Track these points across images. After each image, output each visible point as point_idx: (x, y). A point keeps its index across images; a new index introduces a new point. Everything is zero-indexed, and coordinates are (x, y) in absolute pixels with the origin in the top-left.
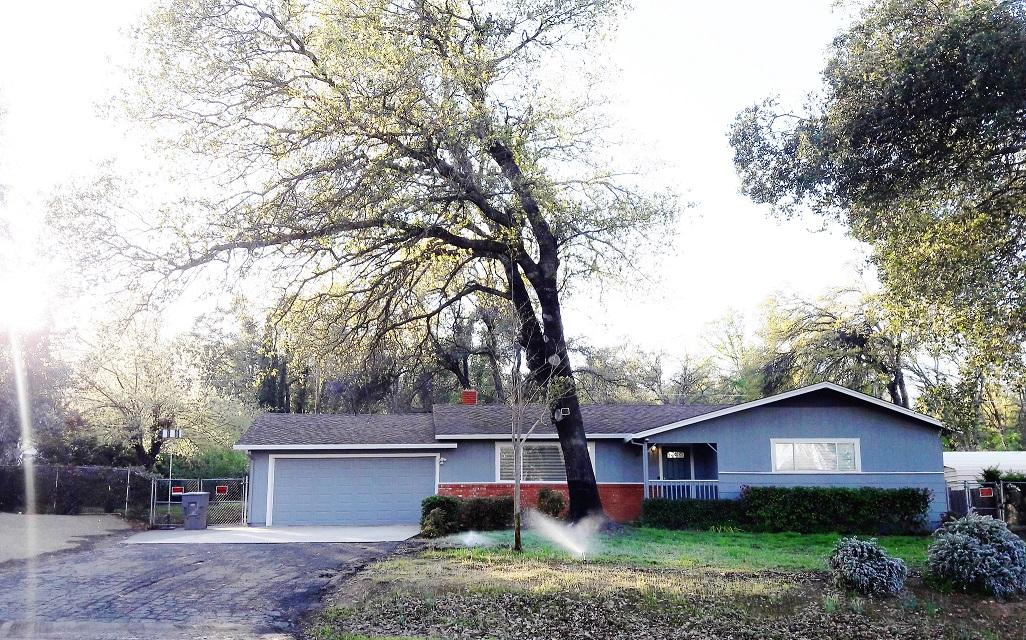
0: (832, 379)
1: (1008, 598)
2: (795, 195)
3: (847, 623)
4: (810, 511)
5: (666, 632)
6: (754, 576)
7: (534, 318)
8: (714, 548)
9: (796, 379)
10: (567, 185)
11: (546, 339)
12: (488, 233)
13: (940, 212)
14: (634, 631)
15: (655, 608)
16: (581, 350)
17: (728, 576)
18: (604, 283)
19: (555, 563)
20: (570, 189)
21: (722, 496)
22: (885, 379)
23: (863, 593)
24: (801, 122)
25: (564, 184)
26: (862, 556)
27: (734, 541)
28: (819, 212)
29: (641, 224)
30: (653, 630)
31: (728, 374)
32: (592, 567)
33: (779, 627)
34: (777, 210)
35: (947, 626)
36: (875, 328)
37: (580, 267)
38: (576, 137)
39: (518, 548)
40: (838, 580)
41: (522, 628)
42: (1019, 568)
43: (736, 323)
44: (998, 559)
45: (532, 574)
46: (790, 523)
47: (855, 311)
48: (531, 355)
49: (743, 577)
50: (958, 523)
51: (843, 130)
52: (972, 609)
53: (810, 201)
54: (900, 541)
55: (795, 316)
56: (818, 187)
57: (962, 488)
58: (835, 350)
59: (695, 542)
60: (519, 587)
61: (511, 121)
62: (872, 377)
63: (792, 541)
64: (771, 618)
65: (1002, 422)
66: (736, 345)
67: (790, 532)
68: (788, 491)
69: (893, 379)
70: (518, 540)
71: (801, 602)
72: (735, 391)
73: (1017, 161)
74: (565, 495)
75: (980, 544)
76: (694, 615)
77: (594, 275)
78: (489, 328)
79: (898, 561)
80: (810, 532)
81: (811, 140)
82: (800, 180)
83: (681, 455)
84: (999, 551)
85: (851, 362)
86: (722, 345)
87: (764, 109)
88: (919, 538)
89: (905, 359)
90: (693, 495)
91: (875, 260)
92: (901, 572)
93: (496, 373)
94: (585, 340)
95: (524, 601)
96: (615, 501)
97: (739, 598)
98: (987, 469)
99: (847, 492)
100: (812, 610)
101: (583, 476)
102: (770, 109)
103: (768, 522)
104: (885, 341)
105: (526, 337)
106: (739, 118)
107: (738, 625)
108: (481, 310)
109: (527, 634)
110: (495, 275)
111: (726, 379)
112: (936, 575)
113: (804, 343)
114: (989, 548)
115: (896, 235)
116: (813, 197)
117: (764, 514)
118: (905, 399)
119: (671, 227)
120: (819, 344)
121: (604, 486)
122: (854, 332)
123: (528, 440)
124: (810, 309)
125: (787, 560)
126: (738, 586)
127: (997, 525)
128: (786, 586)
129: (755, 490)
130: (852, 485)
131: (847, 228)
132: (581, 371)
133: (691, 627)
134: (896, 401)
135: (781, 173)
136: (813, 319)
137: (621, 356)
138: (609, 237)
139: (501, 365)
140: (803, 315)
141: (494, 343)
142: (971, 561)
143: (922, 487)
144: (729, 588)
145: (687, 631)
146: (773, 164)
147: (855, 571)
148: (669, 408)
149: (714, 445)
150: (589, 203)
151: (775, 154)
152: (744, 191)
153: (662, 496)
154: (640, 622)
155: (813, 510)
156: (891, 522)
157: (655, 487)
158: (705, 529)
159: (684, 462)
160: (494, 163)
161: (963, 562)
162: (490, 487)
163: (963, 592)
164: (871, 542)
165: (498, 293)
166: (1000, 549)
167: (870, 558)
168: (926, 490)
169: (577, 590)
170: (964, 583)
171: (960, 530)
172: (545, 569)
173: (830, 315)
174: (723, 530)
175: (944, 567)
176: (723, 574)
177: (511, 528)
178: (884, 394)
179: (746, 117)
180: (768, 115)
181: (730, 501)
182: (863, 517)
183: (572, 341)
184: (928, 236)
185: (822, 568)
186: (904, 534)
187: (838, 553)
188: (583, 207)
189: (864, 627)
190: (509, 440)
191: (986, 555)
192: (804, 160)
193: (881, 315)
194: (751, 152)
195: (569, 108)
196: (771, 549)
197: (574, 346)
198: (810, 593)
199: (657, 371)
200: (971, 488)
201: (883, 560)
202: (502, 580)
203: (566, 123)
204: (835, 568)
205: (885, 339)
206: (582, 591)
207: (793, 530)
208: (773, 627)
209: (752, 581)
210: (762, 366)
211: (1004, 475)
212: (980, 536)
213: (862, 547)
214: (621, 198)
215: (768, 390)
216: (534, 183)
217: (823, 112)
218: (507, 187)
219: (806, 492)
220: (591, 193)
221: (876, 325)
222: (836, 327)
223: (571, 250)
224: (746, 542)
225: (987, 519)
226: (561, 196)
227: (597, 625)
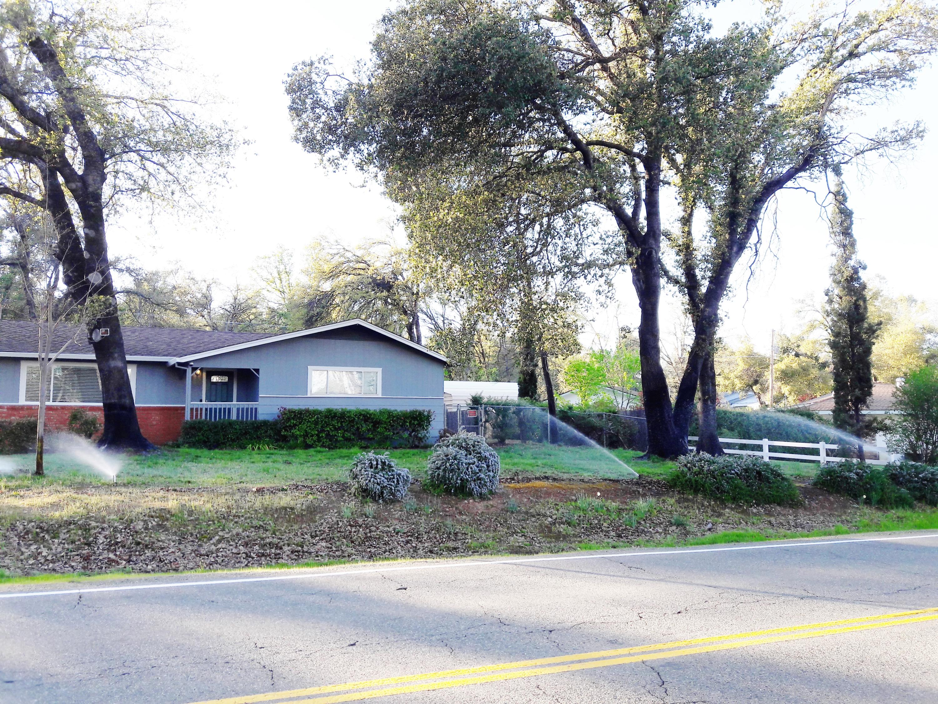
0: (363, 317)
1: (482, 497)
2: (341, 151)
3: (360, 526)
4: (337, 429)
5: (195, 548)
6: (283, 490)
7: (73, 231)
8: (249, 465)
9: (334, 315)
10: (120, 99)
11: (86, 255)
12: (25, 134)
13: (455, 187)
14: (162, 549)
15: (185, 526)
16: (129, 270)
17: (258, 491)
18: (155, 205)
19: (81, 487)
20: (122, 104)
21: (261, 417)
22: (406, 320)
23: (374, 500)
24: (350, 84)
25: (116, 98)
26: (377, 467)
27: (268, 458)
28: (362, 169)
29: (197, 152)
30: (182, 547)
31: (275, 306)
32: (123, 489)
33: (302, 534)
34: (325, 161)
35: (437, 523)
36: (400, 277)
37: (129, 184)
38: (131, 53)
39: (39, 471)
40: (356, 489)
41: (35, 556)
42: (491, 474)
43: (286, 260)
44: (477, 467)
45: (54, 498)
46: (319, 440)
47: (385, 261)
48: (67, 270)
49: (273, 491)
50: (451, 439)
51: (385, 99)
52: (457, 508)
53: (354, 158)
54: (408, 453)
55: (338, 259)
56: (362, 147)
57: (455, 410)
58: (368, 292)
59: (231, 460)
60: (36, 514)
61: (57, 19)
62: (395, 318)
63: (319, 456)
64: (296, 527)
65: (486, 359)
66: (284, 280)
67: (319, 448)
68: (320, 412)
69: (411, 321)
70: (39, 465)
71: (323, 510)
72: (280, 321)
73: (512, 153)
74: (100, 416)
75: (466, 455)
76: (223, 530)
77: (145, 195)
78: (23, 237)
79: (404, 472)
80: (336, 447)
81: (358, 101)
82: (346, 137)
83: (225, 379)
84: (479, 460)
85: (379, 304)
86: (271, 279)
87: (319, 66)
88: (422, 450)
89: (421, 304)
90: (234, 417)
91: (404, 219)
92: (406, 481)
93: (29, 287)
94: (133, 261)
95: (41, 528)
96: (154, 423)
97: (267, 510)
98: (474, 395)
99: (368, 413)
100: (331, 517)
101: (120, 397)
102: (324, 67)
103: (300, 440)
104: (406, 288)
105: (62, 251)
106: (295, 69)
107: (264, 536)
108: (11, 217)
109: (42, 561)
110: (30, 181)
111: (273, 311)
112: (432, 481)
113: (343, 284)
114: (472, 459)
115: (421, 200)
116: (357, 155)
117: (298, 433)
118: (419, 337)
119: (227, 159)
120: (355, 286)
121: (144, 409)
122: (384, 278)
123: (57, 360)
124: (349, 255)
125: (313, 473)
126: (267, 499)
127: (479, 440)
128: (311, 497)
129: (291, 411)
130: (373, 407)
131: (383, 188)
132: (128, 292)
133: (219, 541)
134: (412, 338)
135: (330, 129)
136: (351, 264)
137: (172, 281)
138: (163, 160)
139: (35, 279)
140: (342, 259)
141: (28, 254)
142: (459, 469)
143: (427, 409)
144: (258, 502)
145: (215, 545)
146: (323, 118)
147: (370, 481)
148: (216, 334)
149: (257, 371)
150: (143, 121)
151: (326, 109)
152: (297, 139)
153: (204, 417)
154: (169, 540)
155: (339, 428)
156: (401, 437)
157: (197, 409)
158: (243, 447)
159: (227, 386)
160: (34, 59)
161: (452, 471)
162: (13, 408)
163: (450, 494)
164: (385, 456)
165: (32, 200)
166: (480, 459)
167: (383, 469)
168: (429, 412)
169: (104, 513)
170: (452, 487)
171: (453, 444)
172: (69, 493)
173: (365, 262)
174: (259, 448)
175: (439, 474)
176: (255, 489)
177: (33, 451)
178: (404, 332)
179: (302, 71)
180: (322, 71)
181: (268, 421)
182: (380, 433)
183: (118, 260)
184: (447, 204)
185: (343, 480)
186: (412, 448)
187: (357, 466)
188: (135, 124)
189: (373, 528)
190: (35, 359)
191: (469, 464)
192: (351, 120)
193: (405, 266)
194: (304, 103)
195: (126, 22)
196: (301, 464)
197: (120, 266)
198: (332, 502)
199: (208, 299)
200: (462, 409)
201: (393, 471)
202: (16, 508)
203: (122, 37)
204: (354, 479)
205: (407, 287)
206: (109, 514)
207: (322, 446)
208: (296, 535)
209: (280, 494)
210: (306, 301)
211: (485, 400)
212: (466, 449)
213: (377, 461)
214: (178, 124)
215: (310, 322)
216: (79, 88)
217: (370, 80)
218: (47, 87)
219: (335, 413)
220: (145, 112)
221: (401, 274)
222: (370, 272)
223: (121, 166)
224: (279, 458)
225: (472, 436)
226: (112, 109)
227: (123, 546)
